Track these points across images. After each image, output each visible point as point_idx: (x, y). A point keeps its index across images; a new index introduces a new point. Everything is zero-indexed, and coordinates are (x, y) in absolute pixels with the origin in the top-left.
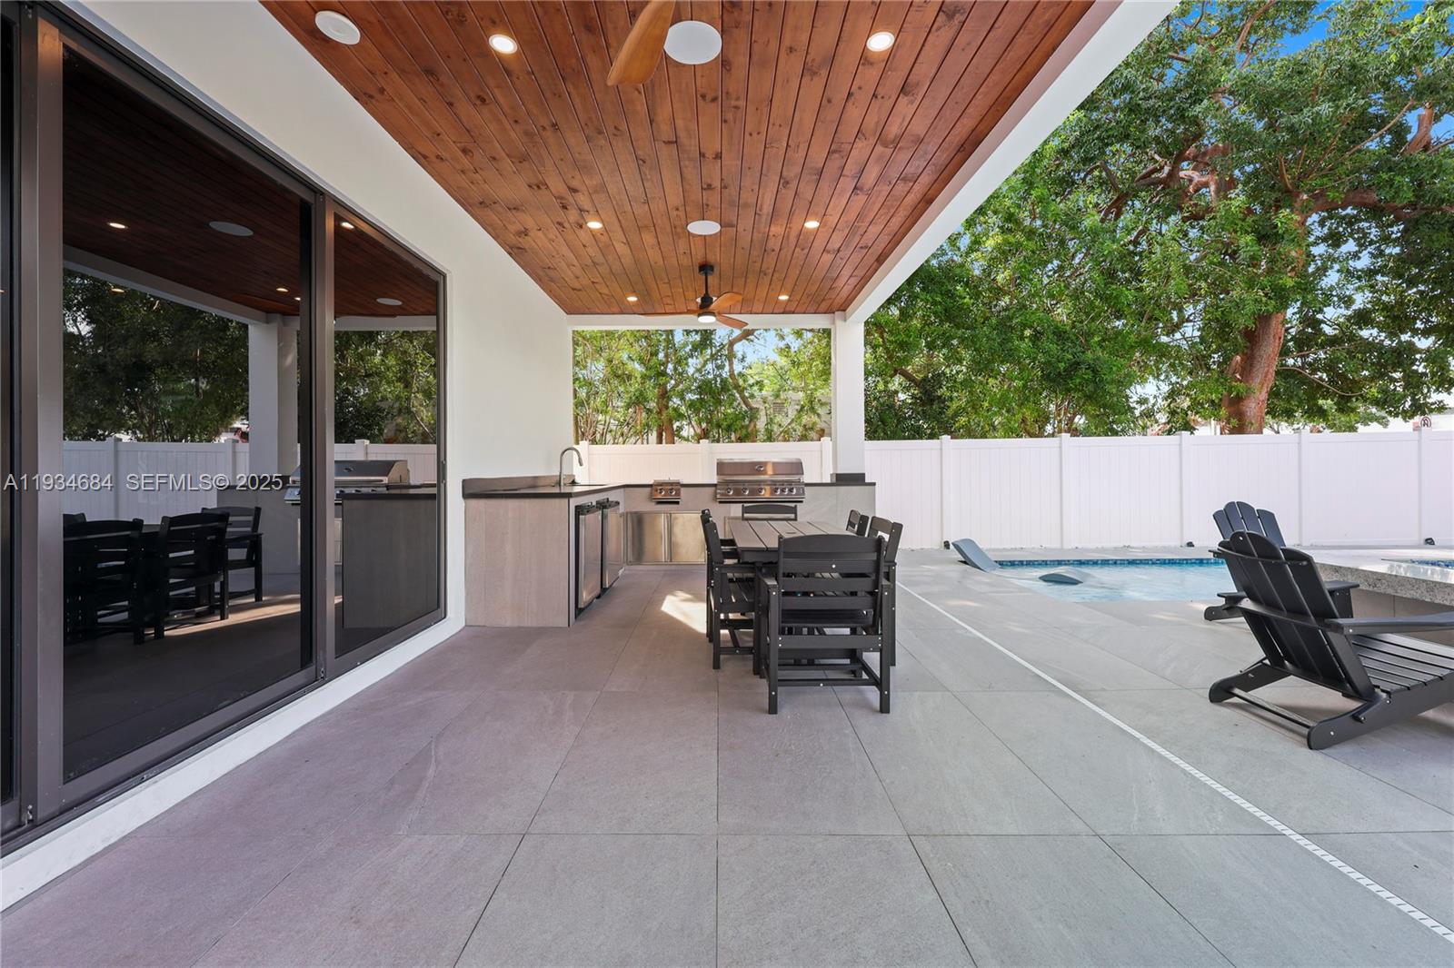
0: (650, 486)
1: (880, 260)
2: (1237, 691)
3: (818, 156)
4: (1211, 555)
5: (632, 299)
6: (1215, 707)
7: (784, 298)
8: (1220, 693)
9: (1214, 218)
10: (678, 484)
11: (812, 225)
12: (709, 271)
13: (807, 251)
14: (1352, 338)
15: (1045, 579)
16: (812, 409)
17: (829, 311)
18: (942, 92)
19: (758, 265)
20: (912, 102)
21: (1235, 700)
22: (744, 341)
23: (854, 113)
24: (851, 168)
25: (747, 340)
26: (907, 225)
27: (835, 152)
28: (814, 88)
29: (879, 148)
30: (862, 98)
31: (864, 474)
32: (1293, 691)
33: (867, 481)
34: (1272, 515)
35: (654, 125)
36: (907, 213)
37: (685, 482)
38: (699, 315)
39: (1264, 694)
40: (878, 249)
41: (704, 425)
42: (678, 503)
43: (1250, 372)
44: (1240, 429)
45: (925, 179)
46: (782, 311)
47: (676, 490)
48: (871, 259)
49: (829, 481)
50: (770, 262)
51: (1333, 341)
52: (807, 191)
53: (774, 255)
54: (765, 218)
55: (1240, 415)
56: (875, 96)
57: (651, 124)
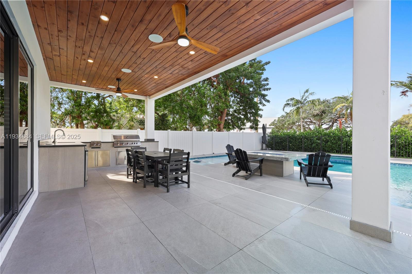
0: (90, 143)
1: (166, 88)
2: (236, 174)
3: (167, 65)
4: (226, 154)
5: (84, 82)
6: (233, 177)
7: (136, 90)
8: (234, 175)
9: (218, 89)
10: (100, 142)
11: (156, 77)
12: (119, 81)
13: (150, 82)
14: (234, 115)
15: (194, 162)
16: (132, 121)
17: (146, 96)
18: (198, 63)
19: (135, 82)
20: (191, 63)
21: (235, 176)
22: (109, 98)
23: (180, 61)
24: (173, 70)
25: (110, 98)
26: (177, 82)
27: (172, 66)
28: (175, 54)
29: (181, 68)
30: (183, 59)
31: (154, 139)
32: (242, 173)
33: (155, 141)
34: (233, 146)
35: (133, 47)
36: (178, 80)
37: (102, 141)
38: (116, 93)
39: (239, 174)
40: (167, 85)
41: (96, 123)
42: (100, 148)
43: (221, 120)
44: (219, 131)
45: (185, 76)
46: (133, 93)
47: (100, 144)
48: (164, 87)
49: (144, 141)
50: (138, 82)
51: (231, 115)
52: (160, 71)
53: (141, 81)
54: (145, 73)
55: (220, 128)
56: (186, 60)
57: (132, 47)
